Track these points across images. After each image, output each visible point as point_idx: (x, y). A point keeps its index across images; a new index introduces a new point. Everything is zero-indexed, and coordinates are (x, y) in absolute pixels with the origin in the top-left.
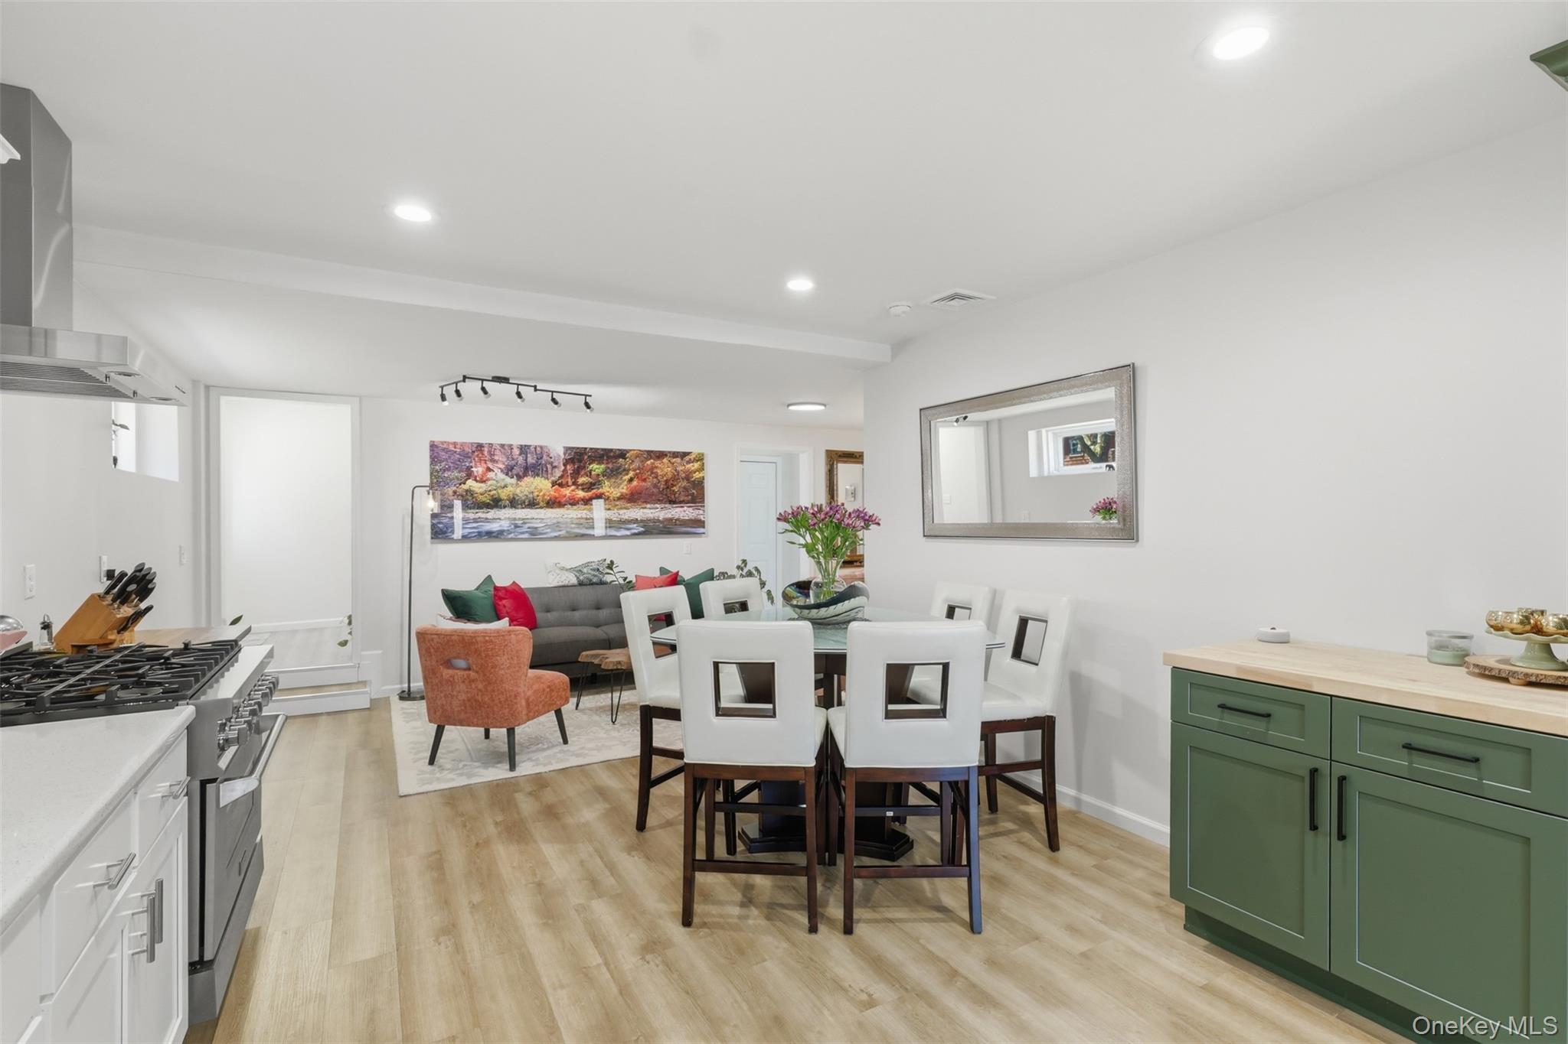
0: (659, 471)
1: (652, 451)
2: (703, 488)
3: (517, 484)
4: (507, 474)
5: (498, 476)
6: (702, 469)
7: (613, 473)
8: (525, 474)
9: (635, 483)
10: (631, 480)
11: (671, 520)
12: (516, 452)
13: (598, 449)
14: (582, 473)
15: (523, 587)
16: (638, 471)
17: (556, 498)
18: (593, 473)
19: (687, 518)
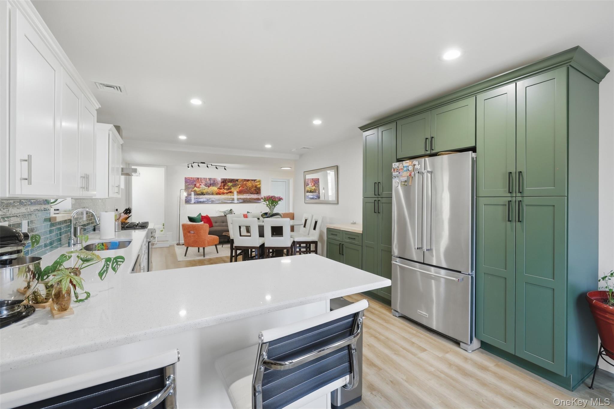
0: (247, 185)
1: (245, 179)
2: (260, 190)
3: (208, 189)
4: (205, 186)
5: (203, 186)
6: (260, 184)
7: (234, 186)
8: (210, 186)
9: (241, 188)
10: (240, 187)
11: (251, 198)
12: (208, 180)
14: (226, 185)
15: (209, 216)
16: (242, 185)
17: (218, 192)
18: (229, 185)
19: (256, 198)
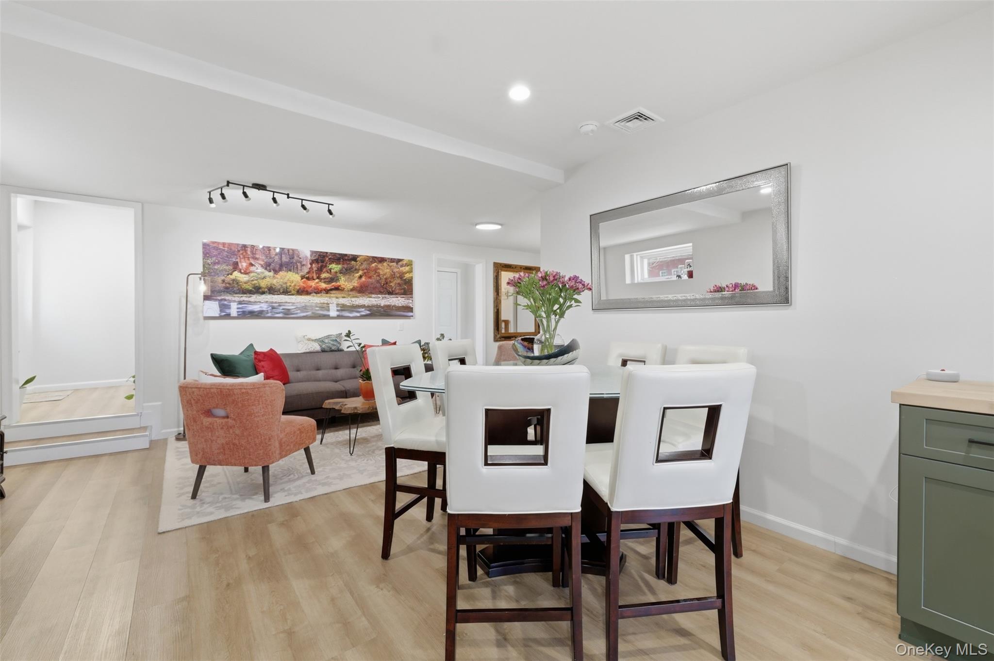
0: (381, 272)
1: (376, 257)
2: (411, 285)
3: (274, 277)
4: (266, 269)
5: (258, 269)
6: (411, 271)
7: (347, 271)
8: (280, 269)
9: (363, 279)
10: (360, 277)
11: (388, 306)
12: (273, 253)
13: (336, 253)
14: (324, 270)
15: (279, 352)
16: (366, 271)
17: (304, 288)
18: (332, 271)
19: (401, 305)
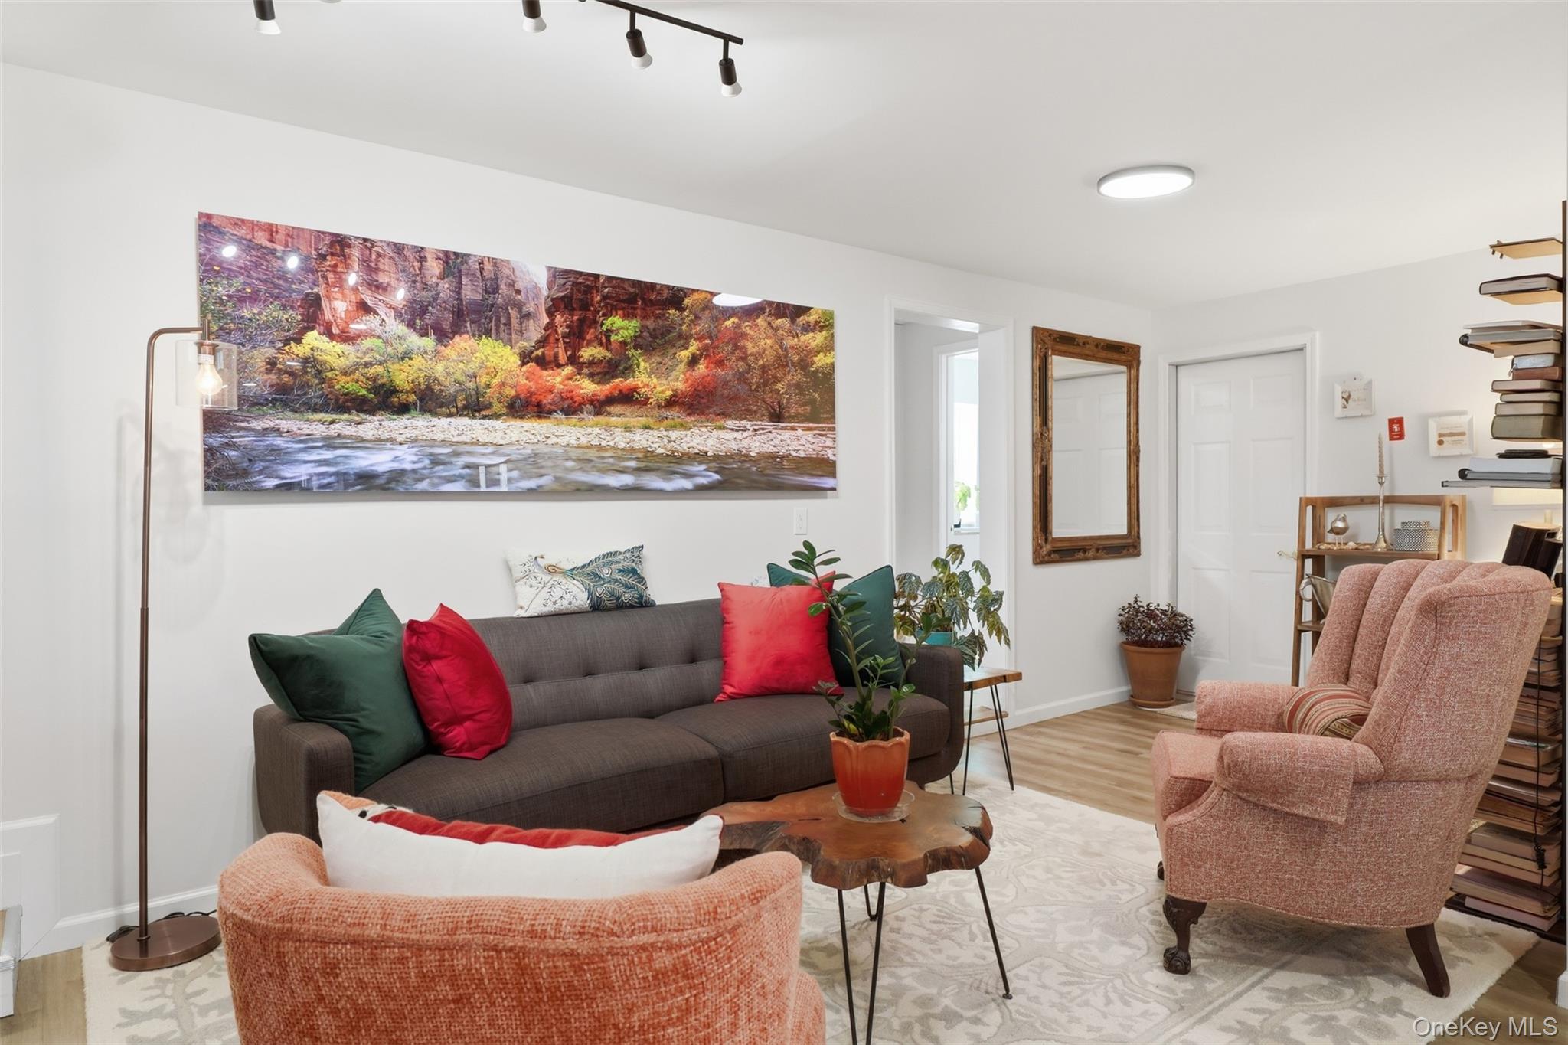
0: (749, 345)
2: (831, 390)
3: (439, 352)
4: (411, 325)
5: (386, 326)
6: (828, 347)
7: (655, 342)
8: (457, 329)
9: (701, 368)
10: (693, 361)
11: (772, 457)
12: (434, 268)
13: (623, 280)
14: (590, 334)
15: (467, 616)
16: (708, 341)
17: (532, 394)
18: (613, 338)
19: (802, 454)
